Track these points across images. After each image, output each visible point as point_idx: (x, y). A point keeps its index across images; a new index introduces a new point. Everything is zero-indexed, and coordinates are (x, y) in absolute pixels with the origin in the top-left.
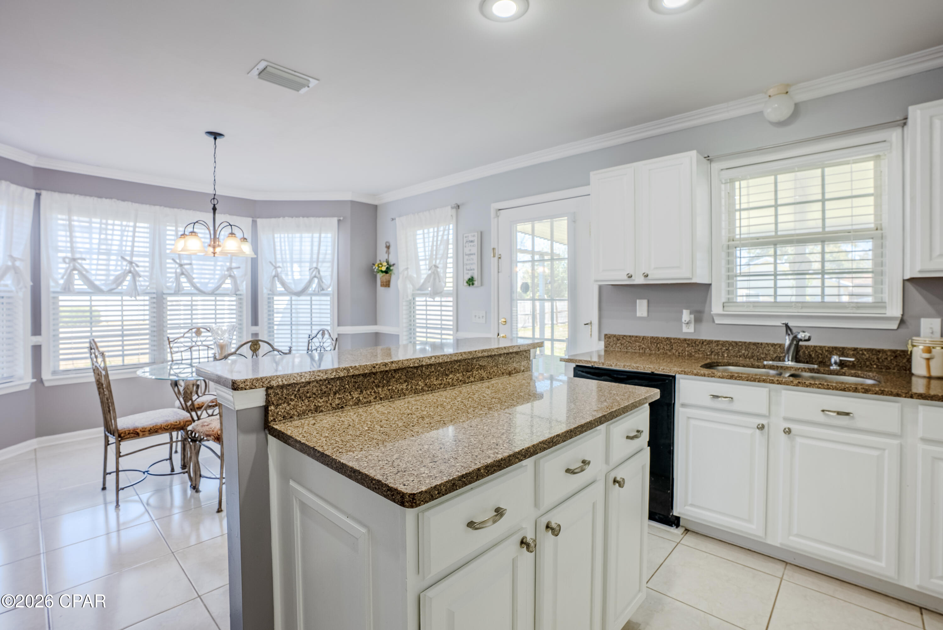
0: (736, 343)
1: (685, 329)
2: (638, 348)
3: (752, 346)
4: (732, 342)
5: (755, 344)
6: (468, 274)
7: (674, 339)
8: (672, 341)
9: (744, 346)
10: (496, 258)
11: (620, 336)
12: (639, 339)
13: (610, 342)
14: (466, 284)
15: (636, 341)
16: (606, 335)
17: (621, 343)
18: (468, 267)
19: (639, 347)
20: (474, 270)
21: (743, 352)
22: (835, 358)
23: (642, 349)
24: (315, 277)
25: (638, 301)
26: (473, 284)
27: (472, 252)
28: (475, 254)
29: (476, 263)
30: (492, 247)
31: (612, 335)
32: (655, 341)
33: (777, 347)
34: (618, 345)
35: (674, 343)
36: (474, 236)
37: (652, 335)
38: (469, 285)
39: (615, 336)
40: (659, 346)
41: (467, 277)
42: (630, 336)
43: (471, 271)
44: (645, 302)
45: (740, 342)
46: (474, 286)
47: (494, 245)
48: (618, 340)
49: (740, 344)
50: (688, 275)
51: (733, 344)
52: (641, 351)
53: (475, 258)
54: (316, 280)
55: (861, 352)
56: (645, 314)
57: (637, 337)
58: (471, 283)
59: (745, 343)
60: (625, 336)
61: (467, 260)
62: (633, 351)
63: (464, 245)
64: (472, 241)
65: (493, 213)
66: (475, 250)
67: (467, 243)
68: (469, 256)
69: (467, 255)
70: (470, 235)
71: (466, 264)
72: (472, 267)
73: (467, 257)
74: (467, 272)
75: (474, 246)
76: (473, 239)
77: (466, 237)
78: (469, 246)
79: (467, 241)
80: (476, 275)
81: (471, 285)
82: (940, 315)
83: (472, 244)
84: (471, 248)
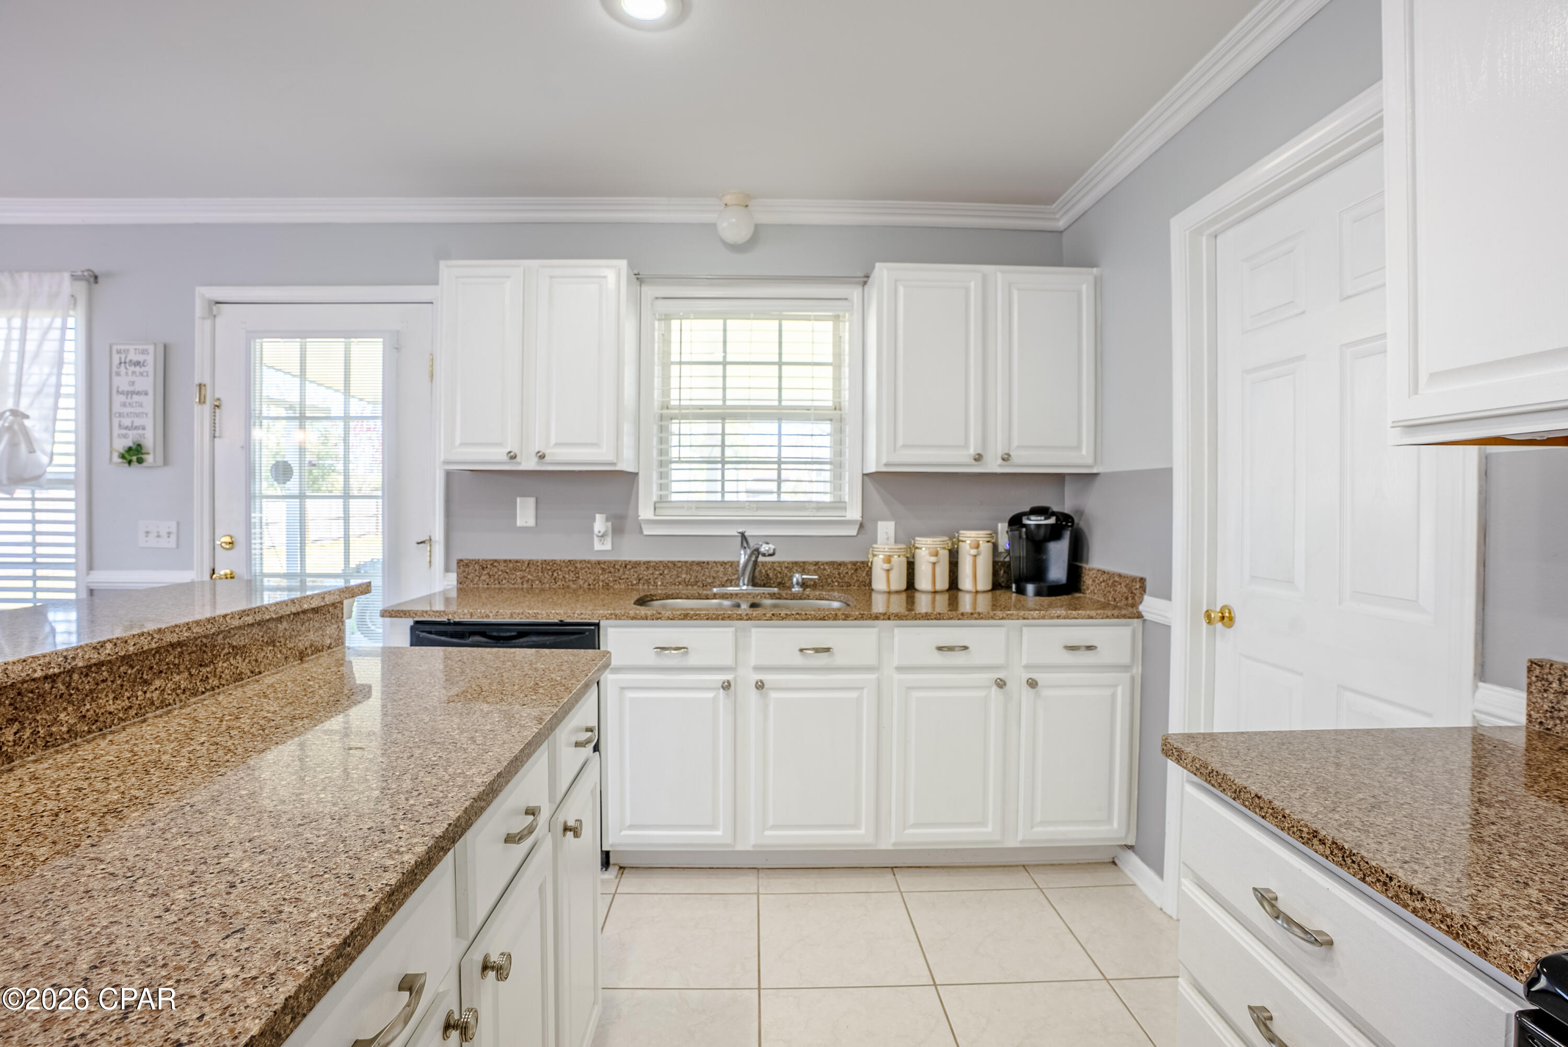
0: (674, 563)
1: (598, 546)
2: (519, 581)
3: (695, 568)
4: (668, 562)
5: (699, 564)
6: (125, 436)
7: (581, 562)
8: (578, 565)
9: (684, 568)
10: (207, 408)
11: (486, 561)
12: (522, 565)
13: (468, 574)
14: (116, 458)
15: (515, 569)
16: (460, 561)
17: (488, 574)
18: (127, 422)
19: (521, 579)
20: (144, 429)
21: (684, 576)
22: (797, 577)
23: (528, 581)
25: (518, 499)
26: (140, 461)
27: (138, 388)
28: (146, 394)
29: (151, 415)
30: (196, 381)
31: (471, 561)
32: (550, 567)
33: (727, 566)
34: (483, 578)
35: (582, 569)
36: (144, 352)
37: (544, 558)
38: (130, 462)
39: (477, 562)
40: (555, 574)
41: (121, 444)
42: (505, 561)
43: (135, 432)
44: (531, 501)
45: (679, 562)
46: (144, 464)
47: (201, 374)
48: (483, 568)
49: (680, 565)
50: (610, 457)
51: (669, 565)
52: (525, 586)
53: (148, 404)
55: (822, 567)
56: (531, 522)
57: (517, 561)
58: (134, 458)
59: (686, 562)
60: (496, 561)
61: (124, 405)
62: (511, 586)
63: (115, 369)
64: (137, 364)
65: (199, 309)
66: (146, 383)
67: (123, 365)
68: (129, 396)
69: (122, 393)
70: (131, 348)
71: (117, 415)
72: (138, 422)
73: (122, 398)
74: (124, 432)
75: (145, 374)
76: (141, 358)
77: (119, 352)
78: (130, 373)
79: (123, 361)
80: (148, 441)
81: (135, 463)
82: (894, 517)
83: (137, 369)
84: (134, 378)
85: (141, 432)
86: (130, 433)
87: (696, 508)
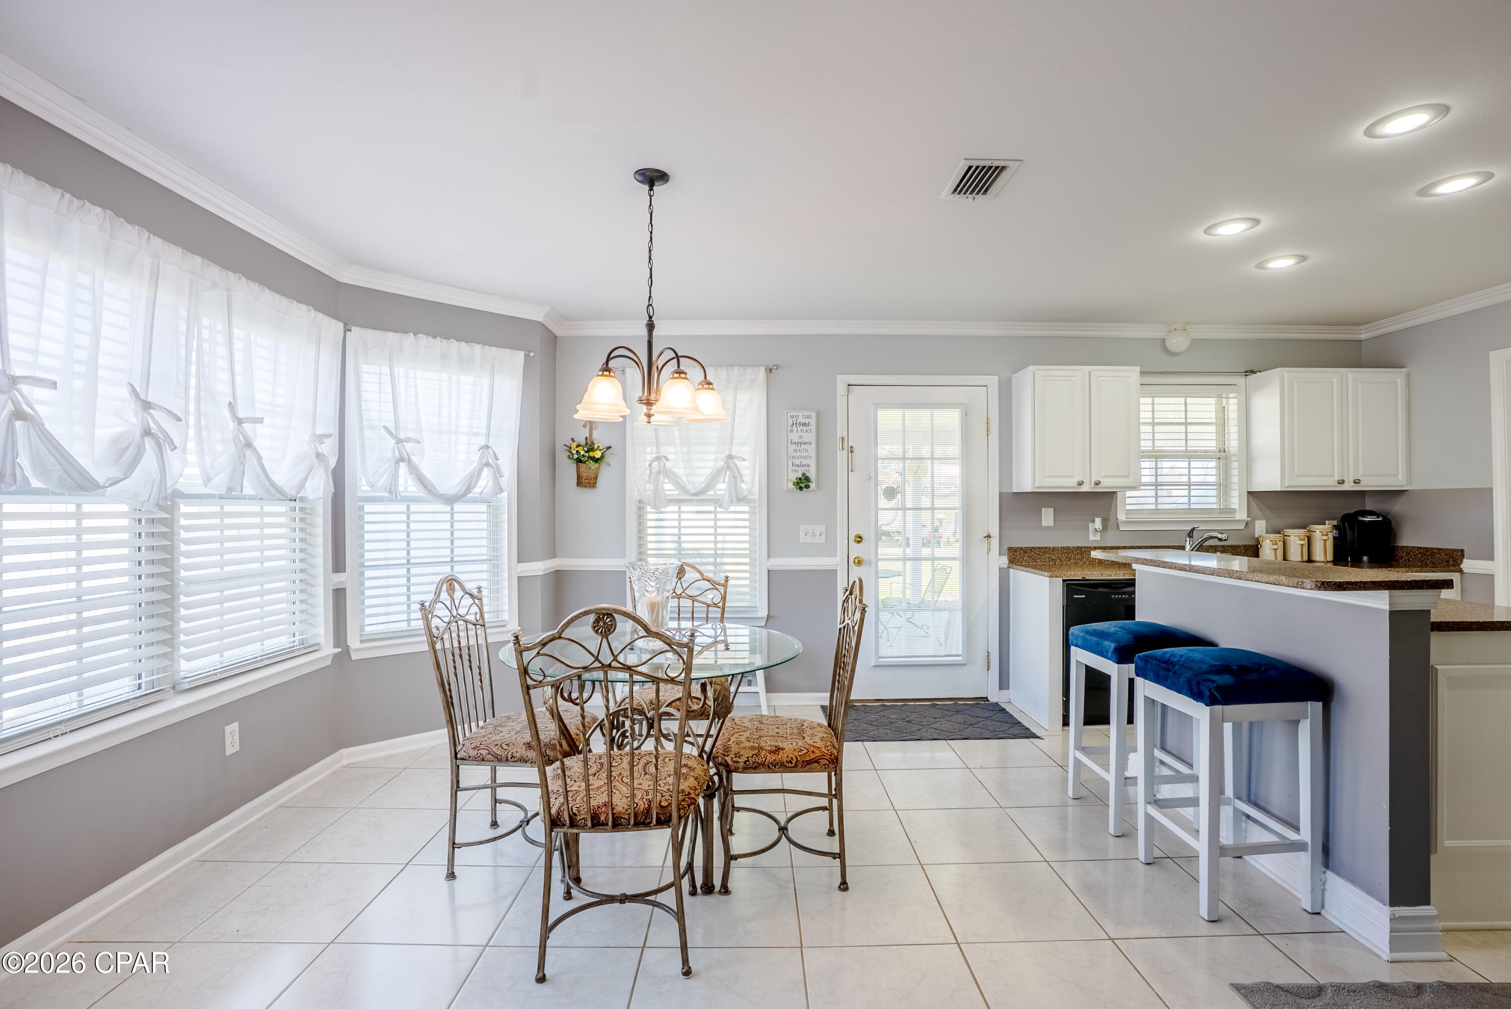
1: (1092, 538)
2: (1047, 560)
6: (796, 471)
7: (1085, 547)
8: (1083, 550)
10: (845, 452)
11: (1027, 548)
12: (1049, 550)
13: (1016, 556)
14: (791, 485)
15: (1045, 553)
16: (1010, 549)
17: (1028, 556)
18: (797, 462)
19: (1048, 558)
20: (809, 466)
23: (1053, 560)
24: (487, 464)
25: (1043, 509)
26: (807, 487)
27: (805, 440)
28: (810, 444)
29: (814, 457)
30: (839, 435)
31: (1018, 548)
32: (1067, 550)
34: (1025, 558)
35: (1085, 552)
36: (809, 417)
37: (1062, 546)
38: (801, 488)
39: (1021, 549)
40: (1069, 556)
41: (794, 476)
42: (1039, 548)
43: (803, 468)
44: (1051, 511)
46: (810, 489)
47: (841, 432)
48: (1025, 553)
52: (1051, 563)
53: (812, 451)
54: (486, 472)
56: (1051, 523)
57: (1046, 548)
58: (803, 485)
60: (1033, 548)
61: (795, 451)
62: (1043, 563)
63: (787, 428)
64: (804, 424)
65: (841, 389)
66: (811, 437)
67: (795, 425)
68: (799, 445)
69: (795, 443)
70: (800, 414)
71: (791, 457)
72: (805, 462)
73: (794, 447)
74: (795, 468)
75: (809, 431)
76: (807, 421)
77: (792, 417)
78: (799, 431)
79: (795, 423)
80: (812, 475)
81: (805, 489)
82: (1265, 517)
83: (804, 428)
84: (802, 434)
85: (806, 468)
86: (800, 469)
87: (1149, 513)
